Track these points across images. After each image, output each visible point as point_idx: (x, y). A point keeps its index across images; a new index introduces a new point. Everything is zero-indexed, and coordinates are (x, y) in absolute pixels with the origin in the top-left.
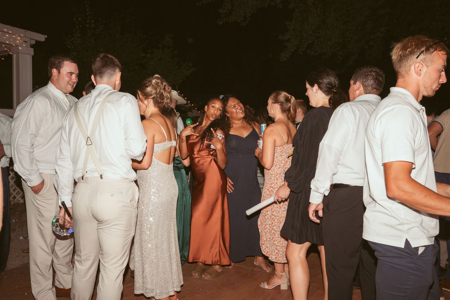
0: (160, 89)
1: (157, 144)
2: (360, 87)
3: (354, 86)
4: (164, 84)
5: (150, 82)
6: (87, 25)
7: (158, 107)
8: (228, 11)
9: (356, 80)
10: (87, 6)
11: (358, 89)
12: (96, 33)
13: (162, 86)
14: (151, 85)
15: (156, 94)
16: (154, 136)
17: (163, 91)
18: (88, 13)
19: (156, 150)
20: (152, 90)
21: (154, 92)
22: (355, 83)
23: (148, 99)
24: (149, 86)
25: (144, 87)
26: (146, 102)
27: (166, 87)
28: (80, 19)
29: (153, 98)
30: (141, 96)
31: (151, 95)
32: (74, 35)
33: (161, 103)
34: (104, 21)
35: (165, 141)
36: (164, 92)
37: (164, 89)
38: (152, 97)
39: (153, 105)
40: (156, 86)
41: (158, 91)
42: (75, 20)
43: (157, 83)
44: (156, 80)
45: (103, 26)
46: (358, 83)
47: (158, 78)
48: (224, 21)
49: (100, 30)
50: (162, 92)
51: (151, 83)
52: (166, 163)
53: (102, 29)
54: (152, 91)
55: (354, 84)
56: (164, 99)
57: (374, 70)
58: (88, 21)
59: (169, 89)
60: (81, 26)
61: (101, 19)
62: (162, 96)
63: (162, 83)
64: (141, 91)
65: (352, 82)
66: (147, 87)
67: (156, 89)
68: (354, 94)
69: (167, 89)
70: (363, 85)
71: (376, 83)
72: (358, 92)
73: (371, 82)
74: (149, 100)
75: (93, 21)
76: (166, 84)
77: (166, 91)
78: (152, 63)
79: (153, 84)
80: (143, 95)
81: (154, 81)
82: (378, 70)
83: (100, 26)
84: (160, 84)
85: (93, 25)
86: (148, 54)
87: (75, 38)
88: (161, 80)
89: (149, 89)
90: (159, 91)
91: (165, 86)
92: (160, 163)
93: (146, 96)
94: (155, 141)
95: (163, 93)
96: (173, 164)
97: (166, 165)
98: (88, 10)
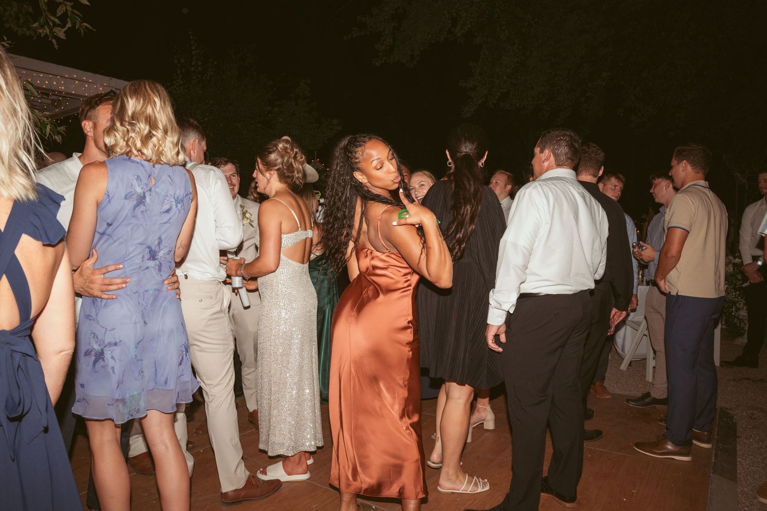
0: (289, 157)
1: (287, 235)
2: (550, 156)
3: (541, 154)
4: (295, 150)
5: (276, 146)
6: (193, 69)
7: (286, 182)
8: (387, 48)
9: (544, 146)
10: (192, 42)
11: (547, 159)
12: (204, 78)
13: (292, 153)
14: (277, 152)
15: (282, 164)
16: (281, 224)
17: (293, 160)
18: (194, 53)
19: (285, 243)
20: (278, 157)
21: (279, 160)
22: (542, 151)
23: (271, 170)
24: (274, 151)
25: (266, 153)
26: (267, 175)
27: (297, 155)
28: (182, 60)
29: (278, 170)
30: (261, 166)
31: (275, 165)
32: (175, 82)
33: (289, 177)
34: (215, 63)
35: (297, 230)
36: (295, 162)
37: (295, 158)
38: (277, 168)
39: (278, 180)
40: (283, 152)
41: (285, 160)
42: (176, 61)
43: (285, 149)
44: (284, 144)
45: (213, 69)
46: (547, 152)
47: (287, 142)
48: (383, 61)
49: (209, 74)
50: (291, 163)
51: (277, 149)
52: (298, 262)
53: (212, 73)
54: (277, 160)
55: (540, 153)
56: (294, 172)
57: (568, 133)
58: (193, 63)
59: (302, 158)
60: (184, 70)
61: (210, 60)
62: (290, 167)
63: (292, 150)
64: (261, 159)
65: (537, 150)
66: (271, 153)
67: (282, 157)
68: (541, 166)
69: (299, 158)
70: (554, 154)
71: (571, 150)
72: (546, 164)
73: (564, 150)
74: (272, 172)
75: (200, 63)
76: (297, 150)
77: (296, 160)
78: (281, 120)
79: (280, 150)
80: (264, 165)
81: (281, 146)
82: (572, 134)
83: (210, 70)
84: (289, 151)
85: (200, 69)
86: (275, 108)
87: (175, 86)
88: (291, 144)
89: (273, 156)
90: (288, 160)
91: (296, 153)
92: (290, 261)
93: (268, 166)
94: (283, 231)
95: (293, 163)
96: (308, 263)
97: (298, 264)
98: (193, 48)
